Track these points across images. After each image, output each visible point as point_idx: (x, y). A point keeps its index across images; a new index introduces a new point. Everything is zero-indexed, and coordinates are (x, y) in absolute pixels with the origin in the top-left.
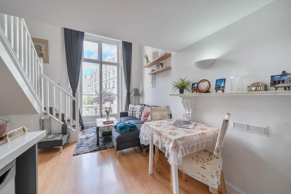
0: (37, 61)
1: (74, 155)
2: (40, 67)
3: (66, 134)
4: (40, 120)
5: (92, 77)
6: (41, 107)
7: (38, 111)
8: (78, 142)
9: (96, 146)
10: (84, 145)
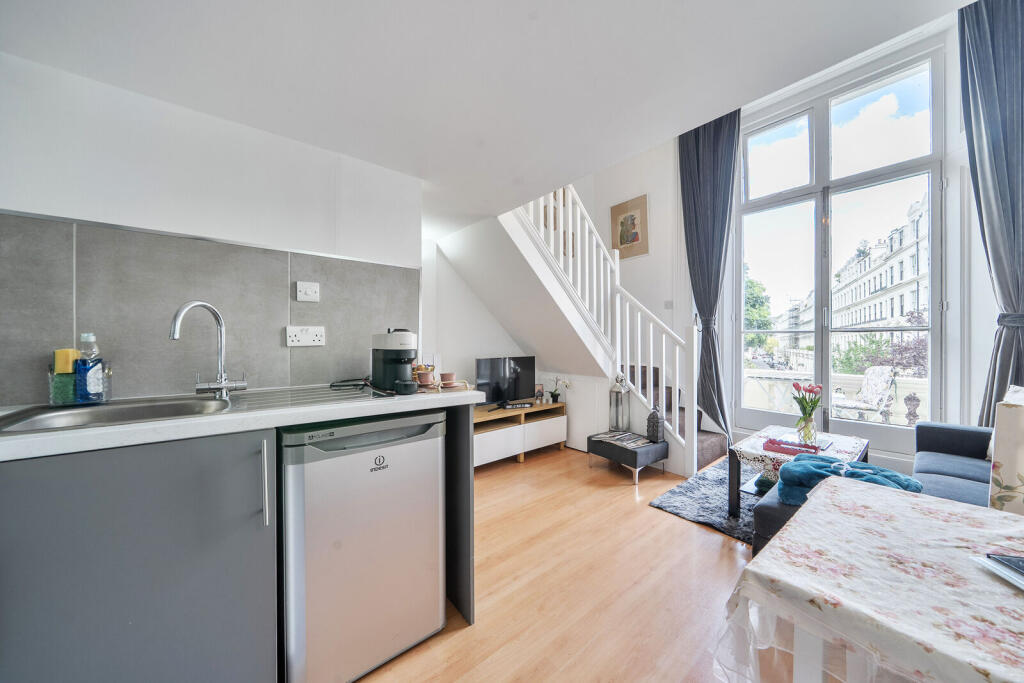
0: (605, 259)
1: (651, 505)
2: (612, 271)
3: (654, 442)
4: (611, 392)
5: (896, 246)
6: (614, 363)
7: (608, 372)
8: (690, 480)
9: (724, 514)
10: (697, 494)
